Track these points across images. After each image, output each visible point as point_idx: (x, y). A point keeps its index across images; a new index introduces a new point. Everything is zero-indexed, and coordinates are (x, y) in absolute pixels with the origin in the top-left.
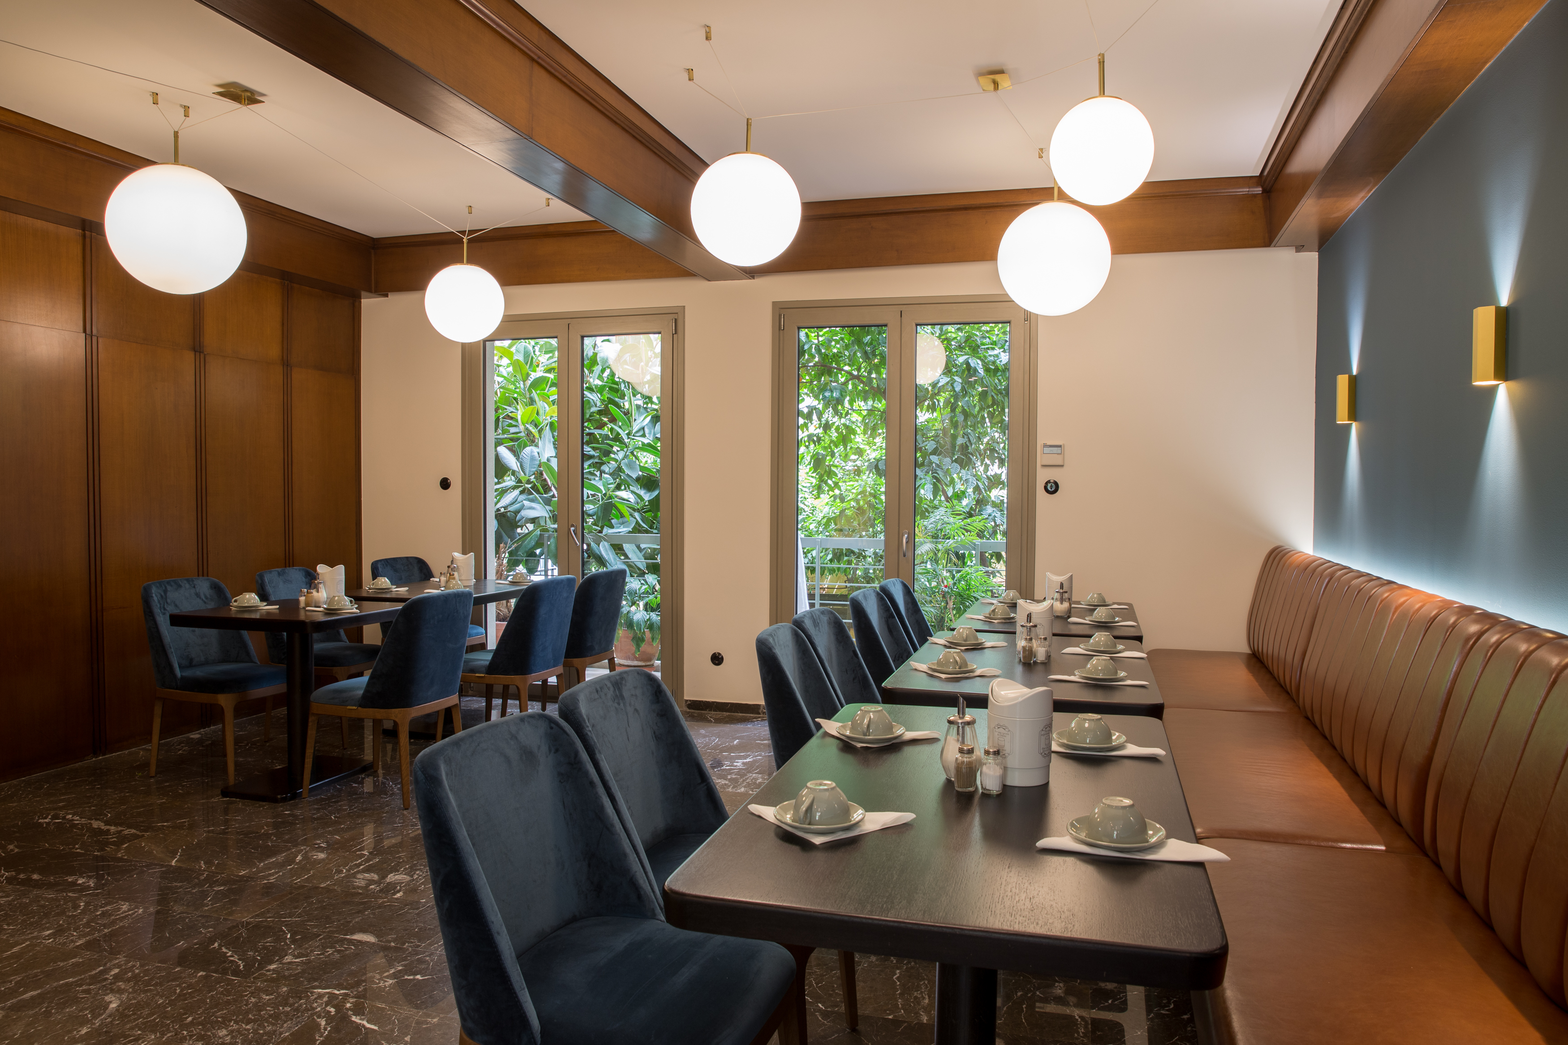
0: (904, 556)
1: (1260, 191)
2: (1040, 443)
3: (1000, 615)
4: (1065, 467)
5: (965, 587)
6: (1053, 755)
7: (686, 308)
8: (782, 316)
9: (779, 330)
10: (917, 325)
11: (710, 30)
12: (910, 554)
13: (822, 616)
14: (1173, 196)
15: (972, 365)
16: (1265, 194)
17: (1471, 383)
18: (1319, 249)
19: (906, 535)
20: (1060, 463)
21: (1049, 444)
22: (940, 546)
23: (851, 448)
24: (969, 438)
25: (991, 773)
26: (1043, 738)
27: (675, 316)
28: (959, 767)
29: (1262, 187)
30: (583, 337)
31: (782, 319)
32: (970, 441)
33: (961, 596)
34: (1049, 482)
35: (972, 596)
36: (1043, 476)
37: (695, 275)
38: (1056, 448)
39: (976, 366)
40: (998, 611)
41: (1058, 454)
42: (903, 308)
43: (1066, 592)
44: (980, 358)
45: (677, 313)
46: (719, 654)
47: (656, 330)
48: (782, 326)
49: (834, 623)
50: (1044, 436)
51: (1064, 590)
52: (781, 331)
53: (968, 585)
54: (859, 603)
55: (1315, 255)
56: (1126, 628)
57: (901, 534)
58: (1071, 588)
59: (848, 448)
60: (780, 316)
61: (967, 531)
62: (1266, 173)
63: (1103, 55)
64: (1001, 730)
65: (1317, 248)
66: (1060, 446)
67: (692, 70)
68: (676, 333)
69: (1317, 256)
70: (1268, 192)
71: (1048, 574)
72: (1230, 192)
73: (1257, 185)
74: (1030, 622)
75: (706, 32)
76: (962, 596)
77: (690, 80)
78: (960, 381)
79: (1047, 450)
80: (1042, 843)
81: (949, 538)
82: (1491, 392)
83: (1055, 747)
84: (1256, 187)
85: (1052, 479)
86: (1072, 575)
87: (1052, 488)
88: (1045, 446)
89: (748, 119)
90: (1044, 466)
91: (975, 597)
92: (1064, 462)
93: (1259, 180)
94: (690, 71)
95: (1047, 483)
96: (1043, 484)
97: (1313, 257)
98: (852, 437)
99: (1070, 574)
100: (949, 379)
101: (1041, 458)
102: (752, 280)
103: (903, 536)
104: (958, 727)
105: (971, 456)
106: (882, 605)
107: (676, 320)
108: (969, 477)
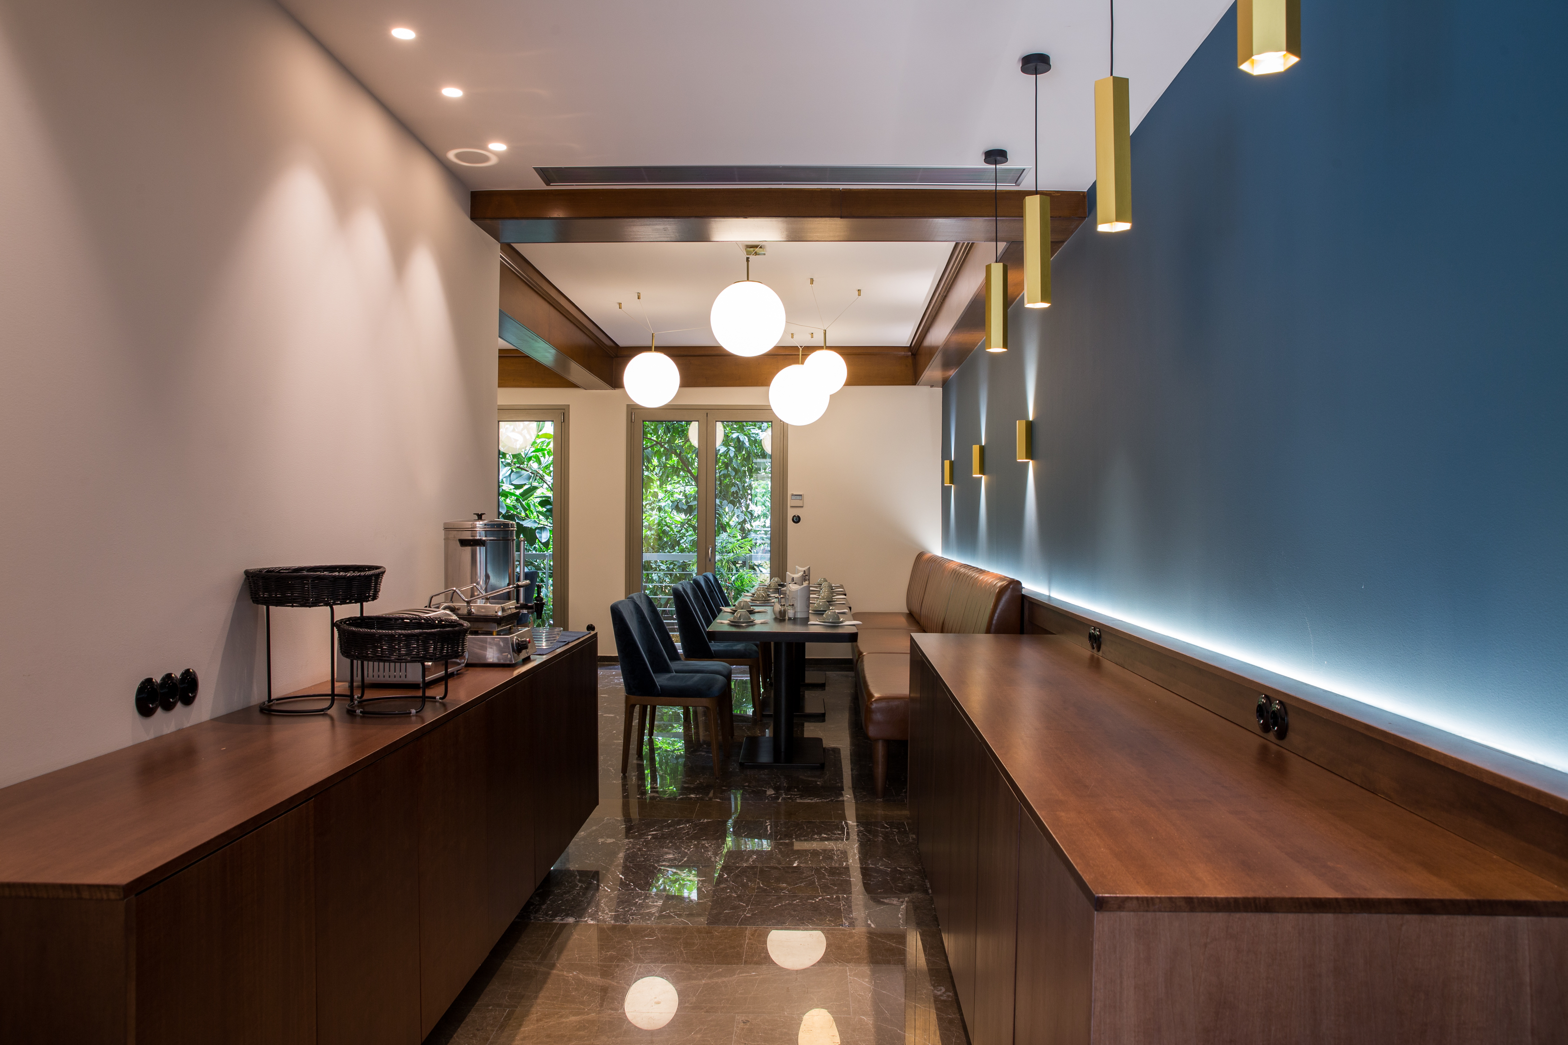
0: (710, 561)
1: (910, 354)
2: (790, 493)
4: (804, 507)
5: (740, 585)
6: (810, 614)
7: (570, 406)
9: (631, 423)
10: (716, 421)
11: (640, 295)
12: (712, 560)
13: (687, 585)
15: (741, 439)
16: (913, 356)
17: (972, 475)
18: (943, 386)
19: (711, 549)
20: (801, 505)
21: (795, 494)
22: (725, 557)
23: (650, 492)
24: (738, 487)
25: (791, 612)
26: (807, 601)
27: (563, 411)
28: (780, 612)
29: (911, 352)
30: (499, 422)
31: (633, 416)
32: (739, 489)
33: (738, 590)
34: (795, 516)
36: (791, 513)
37: (579, 387)
38: (799, 497)
39: (744, 440)
40: (772, 586)
41: (800, 500)
42: (708, 411)
43: (807, 576)
44: (746, 435)
45: (565, 409)
46: (592, 625)
47: (550, 420)
48: (633, 421)
49: (693, 589)
50: (792, 490)
52: (633, 423)
53: (742, 582)
54: (699, 582)
57: (707, 548)
58: (809, 574)
59: (648, 492)
60: (632, 413)
61: (741, 548)
62: (913, 344)
63: (826, 331)
64: (794, 599)
65: (941, 385)
66: (801, 495)
67: (621, 304)
68: (563, 422)
69: (942, 391)
72: (895, 354)
74: (793, 582)
75: (638, 296)
77: (619, 308)
78: (734, 450)
79: (794, 498)
80: (810, 623)
81: (730, 552)
83: (810, 612)
84: (908, 352)
85: (797, 514)
87: (797, 520)
88: (793, 495)
89: (653, 334)
90: (792, 507)
91: (746, 590)
92: (803, 504)
93: (910, 348)
95: (793, 517)
97: (939, 391)
99: (809, 567)
100: (726, 448)
101: (790, 502)
102: (614, 391)
103: (709, 549)
104: (779, 599)
105: (741, 500)
106: (707, 585)
107: (563, 413)
108: (740, 513)
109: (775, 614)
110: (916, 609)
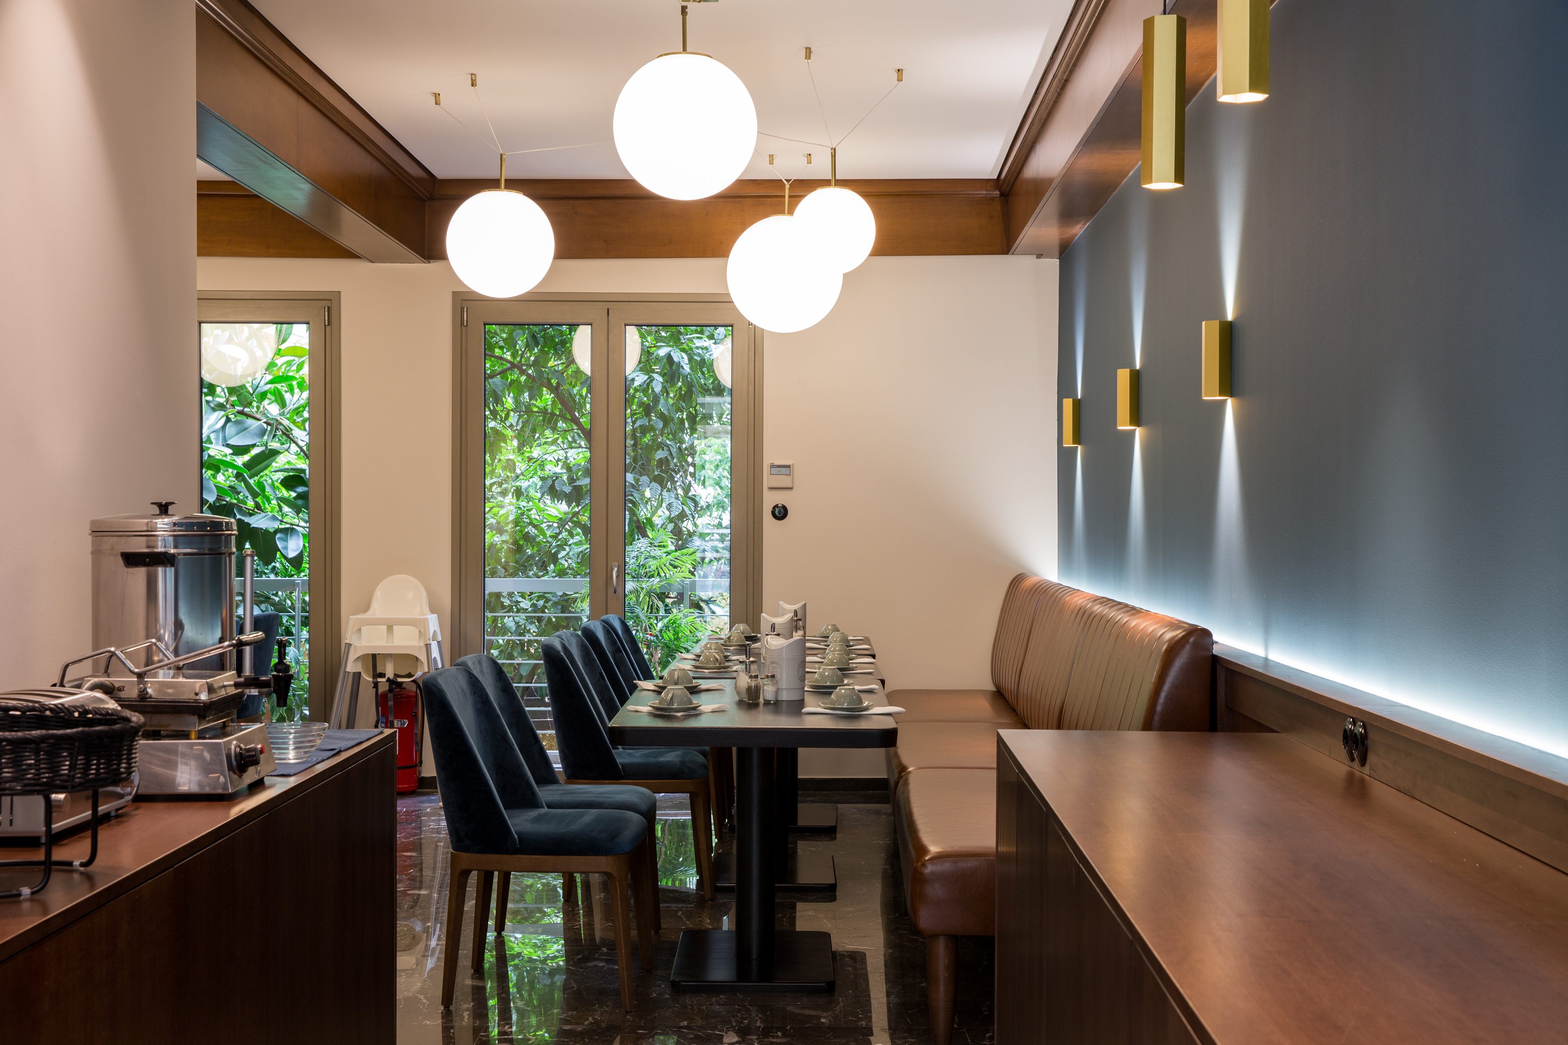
0: (615, 592)
1: (997, 194)
2: (767, 462)
3: (735, 642)
4: (794, 489)
5: (672, 638)
6: (805, 693)
7: (342, 294)
8: (465, 310)
9: (461, 326)
10: (626, 325)
11: (475, 77)
12: (620, 591)
13: (572, 638)
14: (909, 195)
15: (676, 359)
16: (1003, 198)
17: (1116, 427)
18: (1060, 255)
19: (616, 569)
20: (790, 485)
21: (777, 463)
22: (644, 585)
24: (669, 450)
25: (770, 689)
26: (800, 669)
27: (328, 303)
28: (749, 689)
29: (1000, 191)
30: (200, 323)
31: (465, 313)
32: (671, 454)
33: (668, 647)
34: (776, 506)
35: (682, 647)
36: (770, 500)
37: (359, 257)
38: (785, 469)
39: (681, 360)
40: (733, 639)
41: (787, 475)
42: (610, 305)
43: (800, 620)
44: (684, 350)
45: (331, 300)
47: (303, 320)
48: (465, 322)
49: (581, 646)
50: (771, 455)
51: (798, 618)
52: (463, 327)
53: (676, 633)
54: (593, 632)
55: (1056, 262)
56: (862, 665)
57: (609, 568)
58: (805, 616)
60: (462, 309)
61: (675, 567)
62: (1003, 174)
63: (835, 149)
64: (774, 665)
65: (1057, 254)
66: (789, 466)
67: (439, 94)
68: (329, 325)
69: (1058, 264)
70: (1006, 196)
71: (781, 603)
72: (967, 194)
73: (995, 189)
74: (774, 631)
75: (472, 79)
76: (670, 648)
77: (436, 104)
78: (661, 379)
79: (774, 470)
80: (805, 710)
81: (653, 576)
82: (1131, 435)
83: (806, 689)
84: (994, 191)
85: (780, 502)
86: (805, 604)
87: (781, 513)
88: (772, 466)
89: (501, 155)
90: (771, 488)
91: (685, 648)
92: (793, 483)
93: (997, 183)
94: (437, 96)
95: (774, 508)
96: (771, 509)
97: (1053, 264)
98: (503, 444)
99: (804, 602)
100: (647, 376)
101: (768, 480)
102: (427, 265)
104: (746, 665)
105: (674, 474)
106: (609, 638)
107: (329, 308)
108: (672, 500)
109: (738, 693)
110: (1009, 683)
